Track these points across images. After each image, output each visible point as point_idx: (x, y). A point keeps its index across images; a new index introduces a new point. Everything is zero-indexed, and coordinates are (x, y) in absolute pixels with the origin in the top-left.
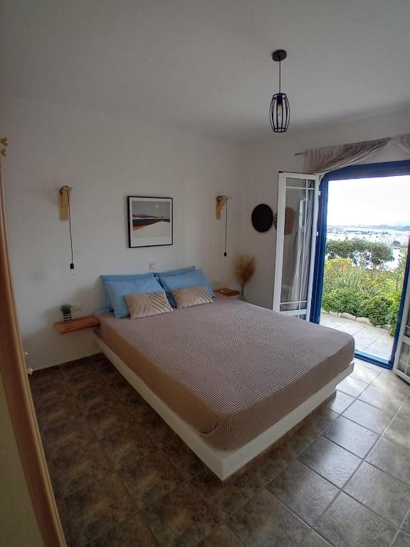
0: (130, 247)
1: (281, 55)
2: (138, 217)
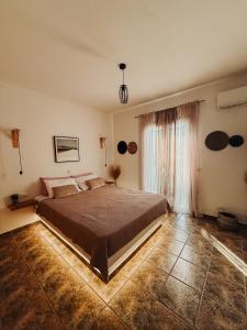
1: (122, 66)
2: (60, 147)
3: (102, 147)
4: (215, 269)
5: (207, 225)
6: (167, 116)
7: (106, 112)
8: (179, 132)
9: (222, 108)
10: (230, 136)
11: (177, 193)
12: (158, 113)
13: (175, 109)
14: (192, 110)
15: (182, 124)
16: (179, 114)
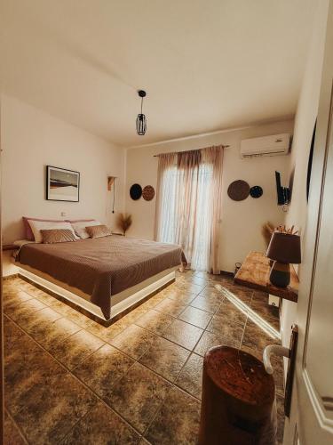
0: (47, 199)
1: (142, 94)
2: (54, 180)
3: (109, 189)
4: (222, 313)
5: (224, 280)
6: (190, 159)
7: (118, 145)
8: (202, 177)
9: (245, 156)
10: (251, 186)
11: (196, 248)
12: (180, 154)
13: (199, 151)
14: (217, 154)
15: (205, 169)
16: (204, 158)
